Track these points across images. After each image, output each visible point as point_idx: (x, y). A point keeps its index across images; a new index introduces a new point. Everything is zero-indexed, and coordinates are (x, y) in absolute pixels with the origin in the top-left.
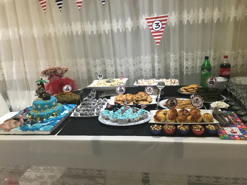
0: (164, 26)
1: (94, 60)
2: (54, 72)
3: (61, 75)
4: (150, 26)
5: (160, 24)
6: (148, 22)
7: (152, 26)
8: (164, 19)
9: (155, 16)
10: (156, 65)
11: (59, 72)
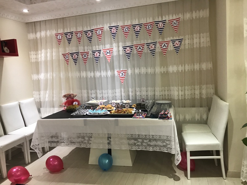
0: (125, 75)
1: (91, 90)
2: (69, 96)
3: (73, 98)
4: (119, 74)
5: (123, 74)
6: (118, 73)
7: (120, 74)
8: (125, 72)
9: (121, 70)
10: (123, 94)
11: (72, 96)
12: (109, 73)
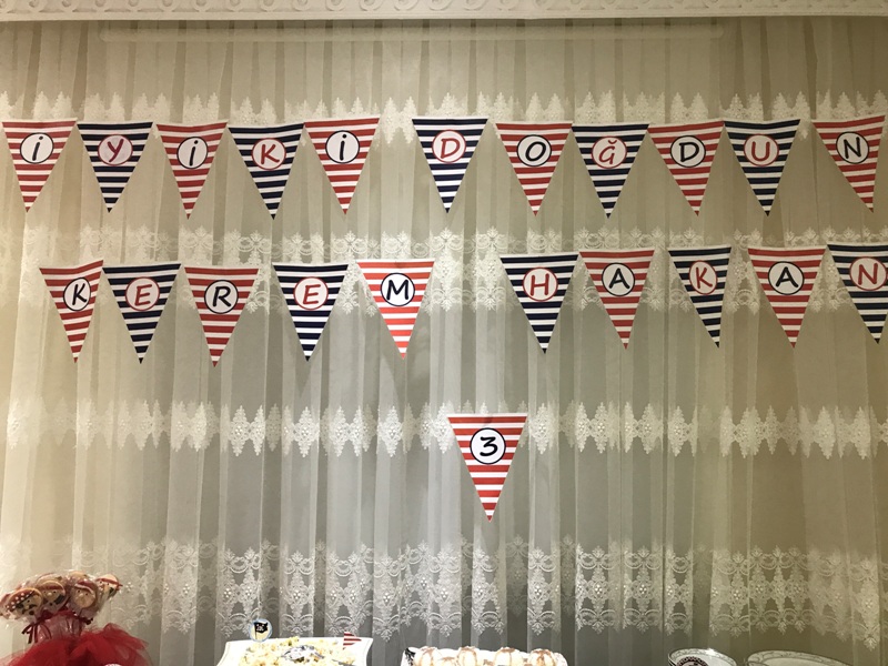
5: (499, 442)
7: (469, 444)
9: (483, 413)
10: (479, 585)
12: (391, 430)
